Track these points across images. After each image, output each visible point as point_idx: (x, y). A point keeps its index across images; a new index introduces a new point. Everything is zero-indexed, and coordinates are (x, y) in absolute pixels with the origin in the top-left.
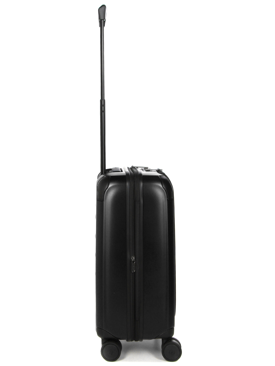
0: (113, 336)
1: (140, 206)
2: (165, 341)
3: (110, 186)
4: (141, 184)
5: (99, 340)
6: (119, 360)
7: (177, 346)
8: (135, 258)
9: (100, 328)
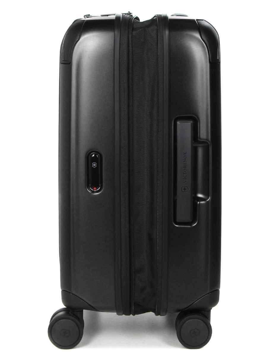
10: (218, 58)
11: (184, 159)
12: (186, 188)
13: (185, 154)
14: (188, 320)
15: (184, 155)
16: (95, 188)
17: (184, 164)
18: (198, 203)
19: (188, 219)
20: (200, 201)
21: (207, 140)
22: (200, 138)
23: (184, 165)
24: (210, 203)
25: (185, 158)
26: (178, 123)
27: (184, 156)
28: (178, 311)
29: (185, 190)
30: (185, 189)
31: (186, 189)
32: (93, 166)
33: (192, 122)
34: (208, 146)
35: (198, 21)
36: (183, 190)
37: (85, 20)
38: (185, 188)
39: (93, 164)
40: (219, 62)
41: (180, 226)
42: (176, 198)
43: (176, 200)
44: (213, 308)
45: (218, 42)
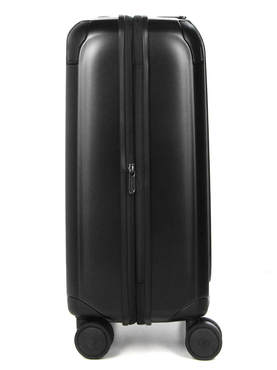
0: (96, 311)
1: (143, 73)
2: (191, 322)
3: (90, 37)
4: (146, 35)
5: (72, 320)
6: (106, 358)
7: (214, 332)
8: (135, 167)
9: (73, 297)
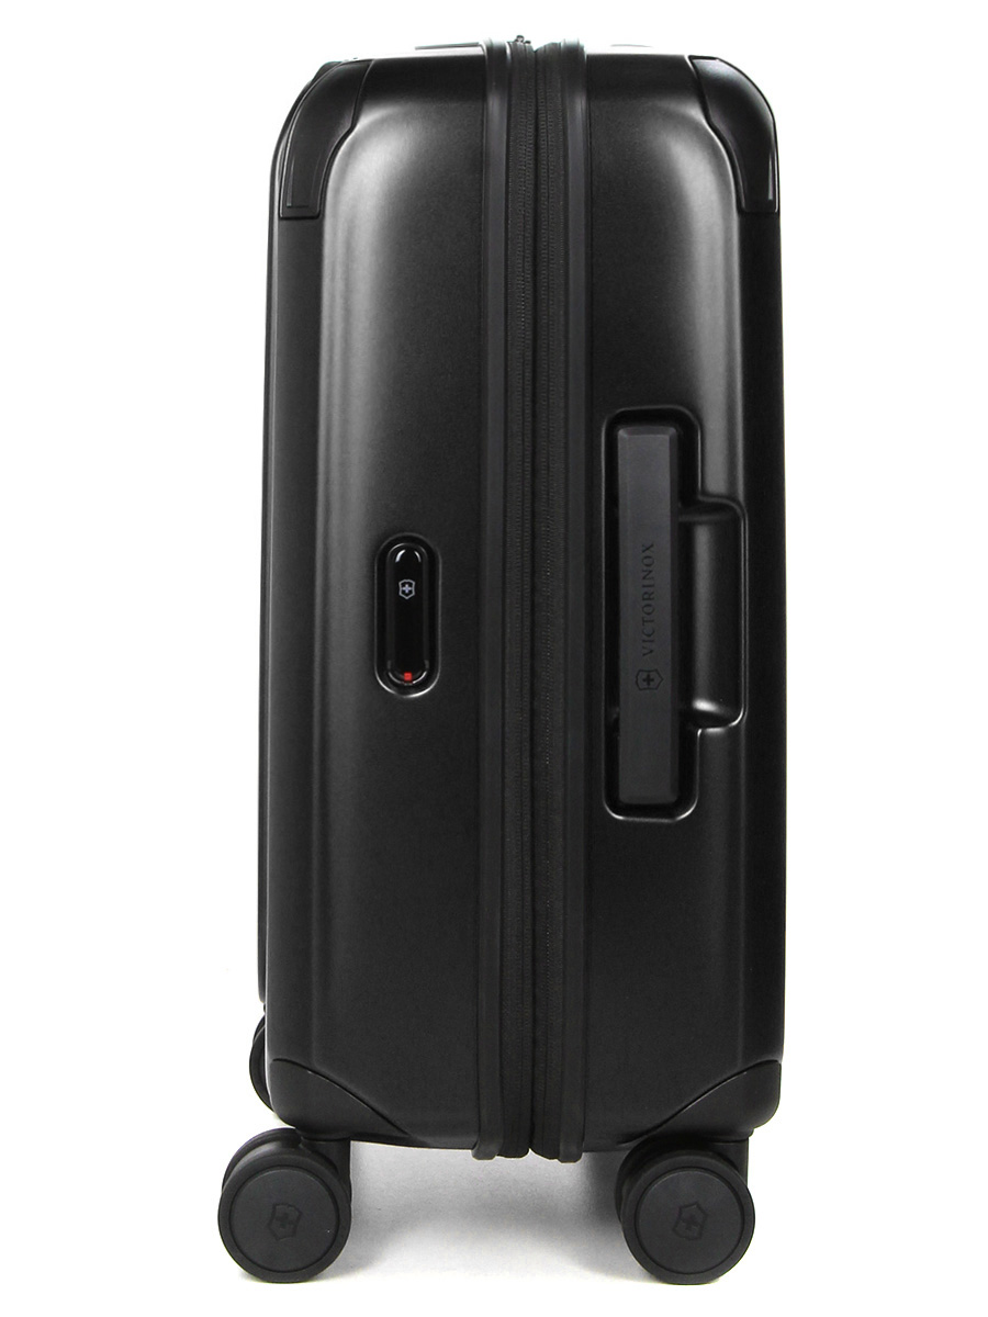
10: (771, 197)
11: (645, 568)
12: (653, 675)
13: (647, 549)
14: (665, 1174)
15: (644, 554)
16: (408, 676)
17: (644, 586)
18: (699, 732)
19: (664, 793)
20: (704, 727)
21: (732, 497)
22: (705, 493)
23: (646, 589)
24: (743, 732)
25: (647, 565)
26: (622, 433)
27: (646, 557)
28: (629, 1138)
29: (649, 684)
30: (648, 680)
31: (653, 680)
32: (403, 592)
33: (672, 431)
34: (736, 522)
35: (695, 61)
36: (645, 685)
37: (370, 60)
38: (648, 676)
39: (403, 585)
40: (773, 213)
41: (631, 819)
42: (615, 716)
43: (617, 721)
44: (757, 1131)
45: (770, 138)
